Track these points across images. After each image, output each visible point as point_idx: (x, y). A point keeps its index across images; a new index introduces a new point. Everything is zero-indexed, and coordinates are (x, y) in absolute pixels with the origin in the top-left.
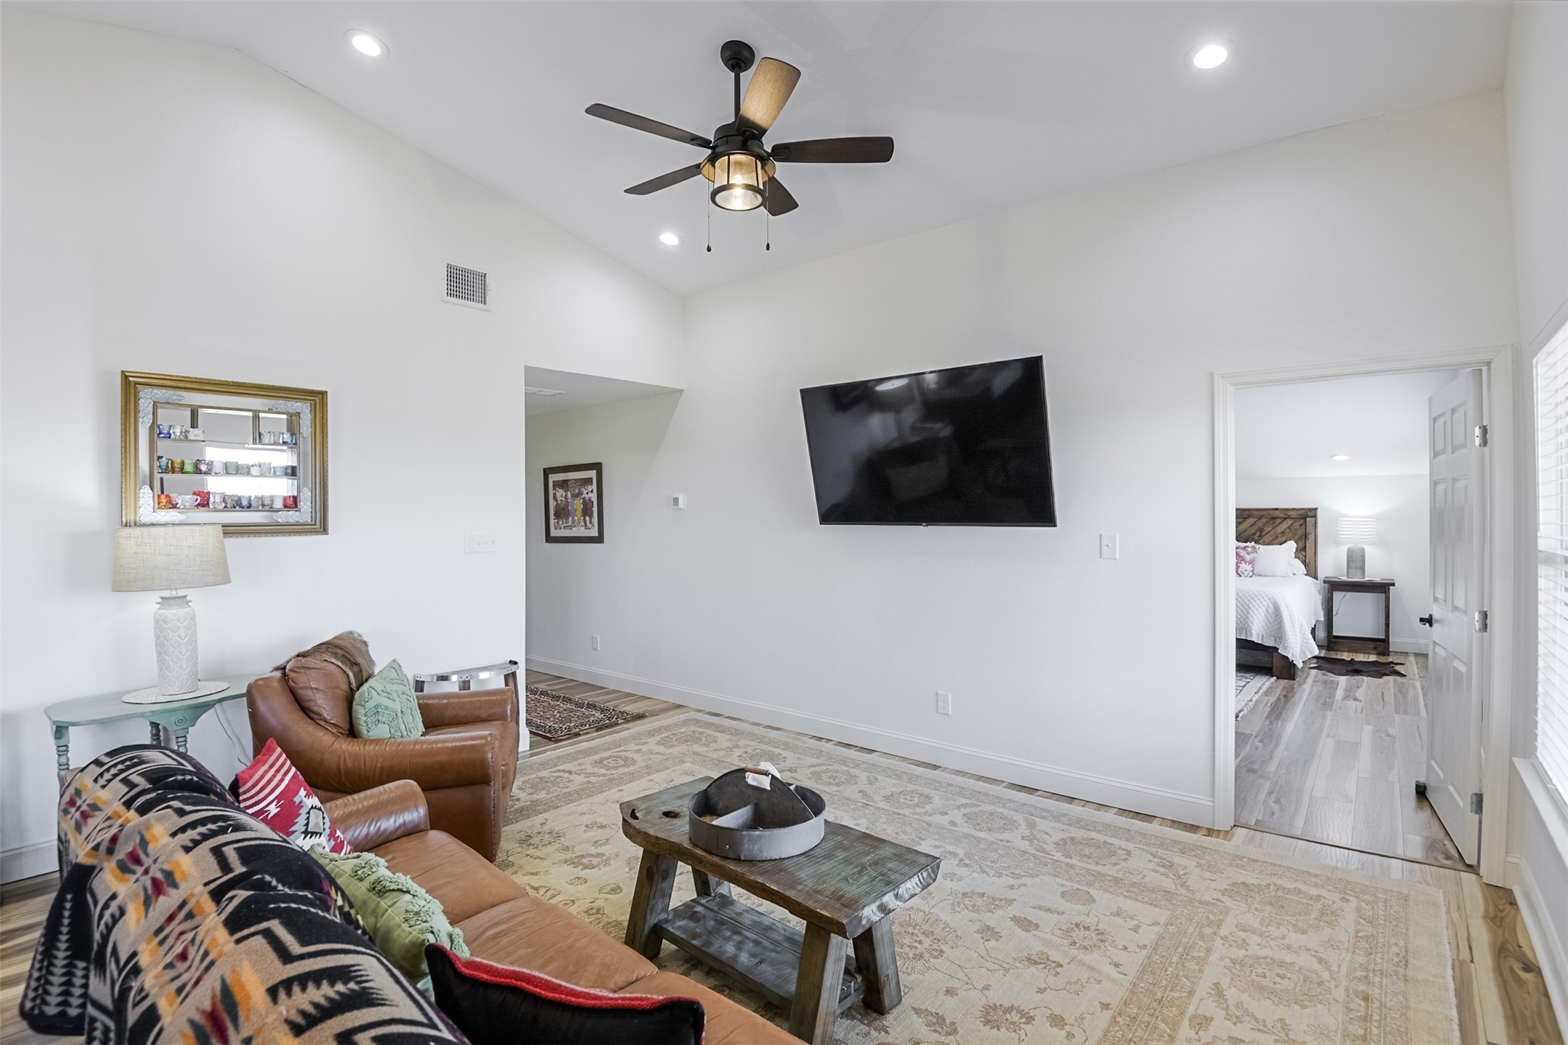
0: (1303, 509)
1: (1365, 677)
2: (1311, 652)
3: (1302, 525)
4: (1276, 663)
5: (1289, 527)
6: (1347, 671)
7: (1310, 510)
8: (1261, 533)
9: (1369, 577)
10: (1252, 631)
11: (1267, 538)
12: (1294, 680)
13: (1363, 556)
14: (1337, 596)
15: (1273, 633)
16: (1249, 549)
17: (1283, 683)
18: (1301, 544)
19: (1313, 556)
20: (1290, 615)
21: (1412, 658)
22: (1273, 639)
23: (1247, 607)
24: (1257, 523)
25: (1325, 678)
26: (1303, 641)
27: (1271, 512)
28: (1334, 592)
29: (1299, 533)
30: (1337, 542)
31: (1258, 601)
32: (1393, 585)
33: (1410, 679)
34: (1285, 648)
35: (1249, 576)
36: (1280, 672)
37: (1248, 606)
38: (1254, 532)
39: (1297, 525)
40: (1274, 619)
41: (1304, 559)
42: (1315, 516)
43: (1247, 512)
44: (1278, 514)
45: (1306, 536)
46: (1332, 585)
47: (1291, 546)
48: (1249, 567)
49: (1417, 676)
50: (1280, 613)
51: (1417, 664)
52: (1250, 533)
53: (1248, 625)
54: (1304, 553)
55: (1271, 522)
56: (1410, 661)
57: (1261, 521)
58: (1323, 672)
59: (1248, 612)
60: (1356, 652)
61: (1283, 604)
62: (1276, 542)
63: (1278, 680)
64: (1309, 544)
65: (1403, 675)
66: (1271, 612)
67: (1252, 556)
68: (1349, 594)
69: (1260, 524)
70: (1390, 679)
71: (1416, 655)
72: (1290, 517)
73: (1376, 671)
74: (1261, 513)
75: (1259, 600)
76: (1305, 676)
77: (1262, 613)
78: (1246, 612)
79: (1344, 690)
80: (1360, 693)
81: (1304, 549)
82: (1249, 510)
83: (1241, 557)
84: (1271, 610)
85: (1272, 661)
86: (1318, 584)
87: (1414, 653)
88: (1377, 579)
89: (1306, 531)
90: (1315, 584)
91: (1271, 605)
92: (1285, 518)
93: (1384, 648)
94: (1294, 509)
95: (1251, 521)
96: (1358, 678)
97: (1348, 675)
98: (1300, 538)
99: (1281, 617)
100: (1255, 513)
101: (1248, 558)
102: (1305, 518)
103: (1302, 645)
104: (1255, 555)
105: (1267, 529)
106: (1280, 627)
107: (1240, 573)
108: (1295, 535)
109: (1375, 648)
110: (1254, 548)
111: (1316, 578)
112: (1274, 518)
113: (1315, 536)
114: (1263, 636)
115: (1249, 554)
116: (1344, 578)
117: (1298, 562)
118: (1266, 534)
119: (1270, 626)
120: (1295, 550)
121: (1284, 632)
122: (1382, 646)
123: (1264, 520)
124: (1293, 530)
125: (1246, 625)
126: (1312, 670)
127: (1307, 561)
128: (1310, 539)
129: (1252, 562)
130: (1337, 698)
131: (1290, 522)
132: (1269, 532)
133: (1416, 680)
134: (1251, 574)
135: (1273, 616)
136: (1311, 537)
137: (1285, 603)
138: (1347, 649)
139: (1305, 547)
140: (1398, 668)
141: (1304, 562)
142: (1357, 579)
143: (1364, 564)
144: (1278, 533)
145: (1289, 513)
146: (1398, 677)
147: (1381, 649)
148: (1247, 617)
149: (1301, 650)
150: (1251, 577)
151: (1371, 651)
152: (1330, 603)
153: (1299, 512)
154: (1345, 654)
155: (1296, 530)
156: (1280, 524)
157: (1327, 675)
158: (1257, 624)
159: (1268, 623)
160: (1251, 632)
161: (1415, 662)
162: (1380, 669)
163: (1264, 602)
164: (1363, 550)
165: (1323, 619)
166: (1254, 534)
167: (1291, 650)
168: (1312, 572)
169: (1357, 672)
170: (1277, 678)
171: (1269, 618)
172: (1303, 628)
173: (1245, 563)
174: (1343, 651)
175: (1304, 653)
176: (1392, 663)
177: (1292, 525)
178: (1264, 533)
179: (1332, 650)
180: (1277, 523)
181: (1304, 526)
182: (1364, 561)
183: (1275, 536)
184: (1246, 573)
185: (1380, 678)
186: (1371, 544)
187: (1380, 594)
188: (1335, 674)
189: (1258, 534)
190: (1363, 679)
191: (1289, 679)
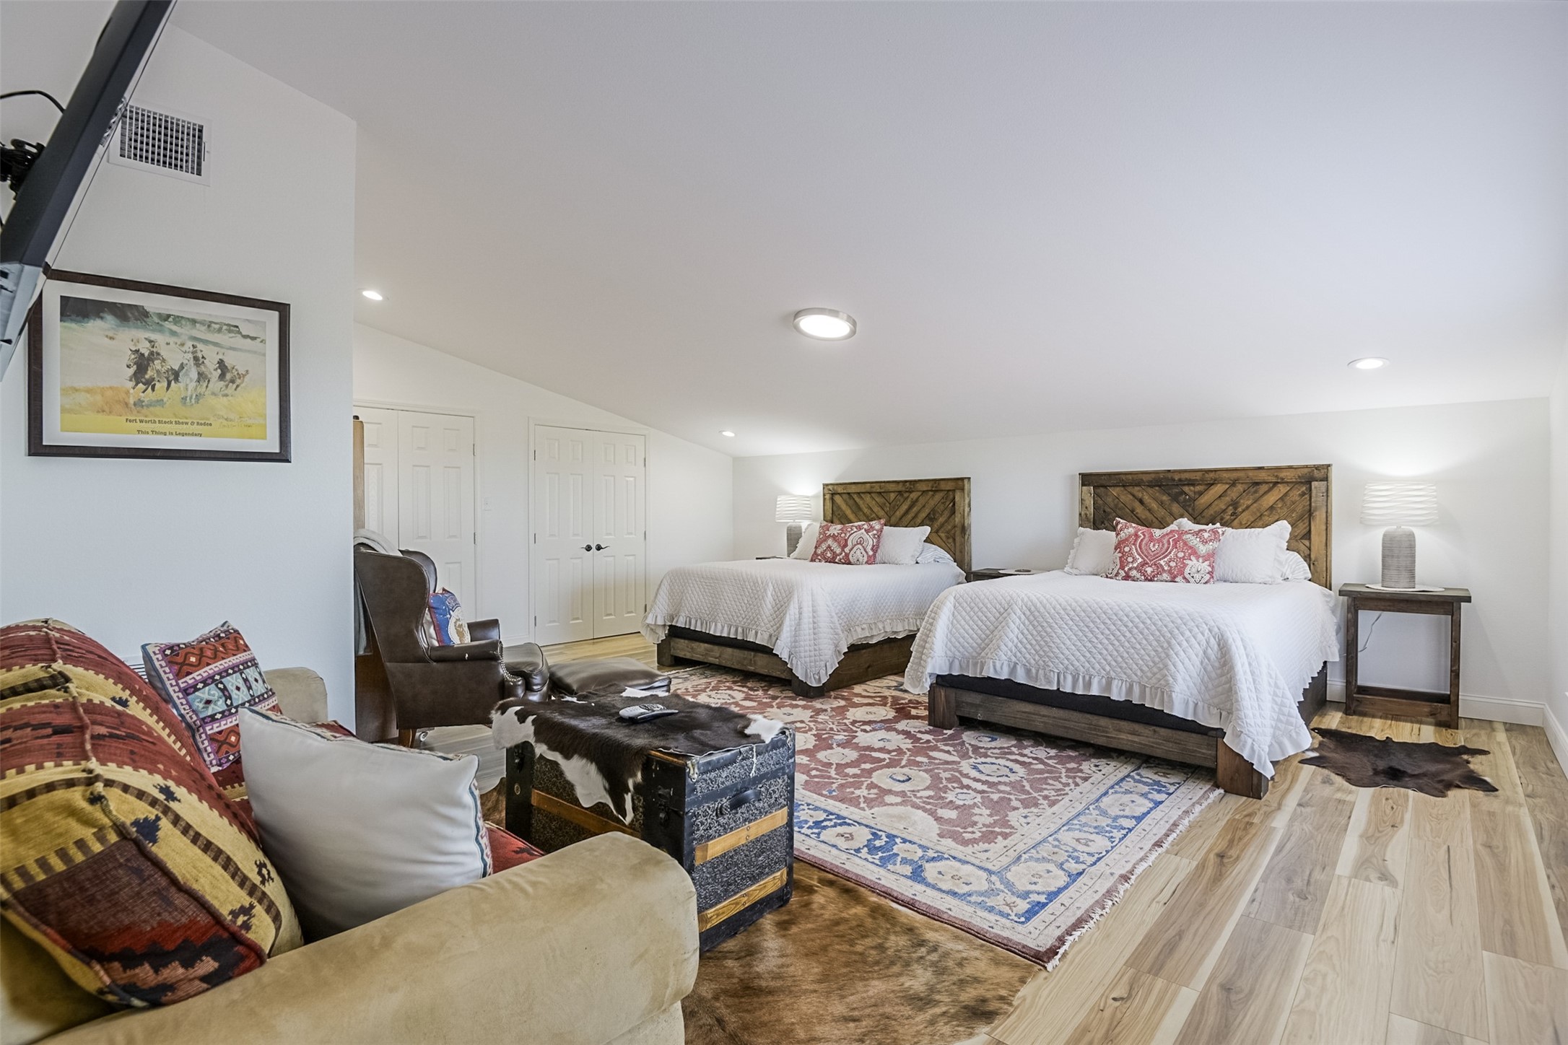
0: (1307, 467)
1: (1410, 792)
2: (1296, 743)
3: (1303, 494)
4: (1223, 762)
5: (1281, 499)
6: (1376, 772)
7: (1317, 468)
8: (1236, 508)
9: (1424, 584)
10: (1174, 695)
11: (1245, 517)
12: (1260, 798)
13: (1412, 547)
14: (1366, 617)
15: (1216, 701)
16: (1206, 535)
17: (1236, 802)
18: (1302, 528)
19: (1324, 547)
20: (1250, 664)
21: (1501, 736)
22: (1215, 711)
23: (1165, 645)
24: (1229, 492)
25: (1327, 791)
26: (1279, 720)
27: (1251, 474)
28: (1361, 613)
29: (1299, 509)
30: (1364, 522)
31: (1187, 633)
32: (1468, 599)
33: (1507, 802)
34: (1238, 735)
35: (1203, 581)
36: (1232, 779)
37: (1169, 643)
38: (1224, 507)
39: (1295, 494)
40: (1219, 671)
41: (1307, 552)
42: (1326, 479)
43: (1212, 475)
44: (1263, 476)
45: (1310, 513)
46: (1354, 599)
47: (1282, 529)
48: (1205, 567)
49: (1520, 789)
50: (1231, 659)
51: (1514, 754)
52: (1217, 509)
53: (1167, 681)
54: (1307, 543)
55: (1252, 490)
56: (1499, 743)
57: (1235, 489)
58: (1326, 772)
59: (1168, 656)
60: (1397, 720)
61: (1239, 643)
62: (1260, 523)
63: (1228, 795)
64: (1317, 527)
65: (1489, 788)
66: (1213, 657)
67: (1210, 546)
68: (1387, 615)
69: (1233, 494)
70: (1461, 797)
71: (1510, 728)
72: (1283, 482)
73: (1434, 775)
74: (1235, 475)
75: (1191, 631)
76: (1285, 786)
77: (1194, 657)
78: (1163, 655)
79: (1361, 836)
80: (1398, 850)
81: (1308, 535)
82: (1215, 471)
83: (1191, 548)
84: (1213, 653)
85: (1216, 757)
86: (1329, 596)
87: (1505, 724)
88: (1437, 589)
89: (1310, 505)
90: (1325, 595)
91: (1213, 642)
92: (1276, 484)
93: (1450, 715)
94: (1290, 467)
95: (1219, 489)
96: (1395, 791)
97: (1376, 785)
98: (1301, 518)
99: (1232, 668)
100: (1225, 475)
101: (1203, 549)
102: (1309, 483)
103: (1276, 728)
104: (1216, 545)
105: (1245, 502)
106: (1230, 689)
107: (1187, 576)
108: (1294, 511)
109: (1432, 714)
110: (1215, 532)
111: (1329, 586)
112: (1257, 484)
113: (1327, 512)
114: (1196, 705)
115: (1205, 542)
116: (1378, 587)
117: (1295, 556)
118: (1244, 511)
119: (1210, 686)
120: (1288, 537)
121: (1237, 701)
122: (1445, 713)
123: (1240, 488)
124: (1288, 503)
125: (1162, 682)
126: (1306, 766)
127: (1313, 556)
128: (1318, 518)
129: (1210, 557)
130: (1338, 871)
131: (1283, 489)
132: (1248, 507)
133: (1520, 805)
134: (1208, 577)
135: (1217, 664)
136: (1319, 516)
137: (1242, 640)
138: (1380, 714)
139: (1310, 531)
140: (1477, 764)
141: (1307, 558)
142: (1399, 587)
143: (1414, 562)
144: (1263, 509)
145: (1282, 475)
146: (1481, 794)
147: (1443, 717)
148: (1166, 666)
149: (1274, 736)
150: (1206, 583)
151: (1424, 719)
152: (1352, 630)
153: (1299, 472)
154: (1378, 723)
155: (1294, 503)
156: (1266, 493)
157: (1331, 783)
158: (1184, 680)
159: (1206, 678)
160: (1170, 696)
161: (1508, 748)
162: (1440, 767)
163: (1200, 636)
164: (1411, 537)
165: (1337, 659)
166: (1224, 511)
167: (1250, 741)
168: (1321, 575)
169: (1394, 776)
170: (1225, 791)
171: (1209, 668)
172: (1279, 693)
173: (1198, 558)
174: (1374, 716)
175: (1281, 745)
176: (1464, 750)
177: (1286, 494)
178: (1240, 509)
179: (1354, 713)
180: (1261, 492)
181: (1307, 496)
182: (1413, 556)
183: (1259, 515)
184: (1197, 576)
185: (1442, 794)
186: (1426, 526)
187: (1443, 617)
188: (1349, 780)
189: (1230, 511)
190: (1407, 796)
191: (1249, 796)
